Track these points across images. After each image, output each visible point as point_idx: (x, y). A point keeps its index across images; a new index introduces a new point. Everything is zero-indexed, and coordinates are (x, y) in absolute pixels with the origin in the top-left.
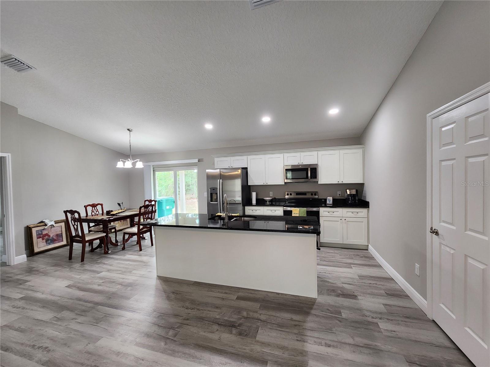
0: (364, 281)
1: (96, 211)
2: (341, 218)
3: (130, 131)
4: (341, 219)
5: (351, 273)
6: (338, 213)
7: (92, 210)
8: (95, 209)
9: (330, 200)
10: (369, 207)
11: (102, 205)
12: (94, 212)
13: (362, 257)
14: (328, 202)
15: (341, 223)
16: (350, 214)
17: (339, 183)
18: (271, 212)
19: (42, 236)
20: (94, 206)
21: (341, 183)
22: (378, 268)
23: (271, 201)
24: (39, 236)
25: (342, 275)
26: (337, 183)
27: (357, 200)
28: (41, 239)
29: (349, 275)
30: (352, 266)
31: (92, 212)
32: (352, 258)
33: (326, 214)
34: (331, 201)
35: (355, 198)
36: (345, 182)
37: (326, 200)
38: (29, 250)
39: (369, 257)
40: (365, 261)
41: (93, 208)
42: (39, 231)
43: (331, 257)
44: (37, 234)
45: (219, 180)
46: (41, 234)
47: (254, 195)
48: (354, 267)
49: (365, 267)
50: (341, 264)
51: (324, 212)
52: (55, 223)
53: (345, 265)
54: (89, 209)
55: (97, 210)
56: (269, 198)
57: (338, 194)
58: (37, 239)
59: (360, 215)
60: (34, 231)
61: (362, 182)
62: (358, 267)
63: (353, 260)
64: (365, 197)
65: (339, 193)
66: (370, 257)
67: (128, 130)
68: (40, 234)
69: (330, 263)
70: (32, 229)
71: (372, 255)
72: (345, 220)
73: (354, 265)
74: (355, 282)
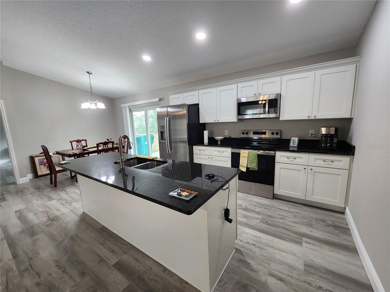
0: (310, 279)
1: (81, 146)
2: (305, 167)
3: (89, 74)
4: (305, 169)
5: (295, 255)
6: (301, 160)
7: (77, 145)
8: (79, 144)
9: (294, 142)
10: (353, 154)
11: (86, 141)
12: (78, 146)
13: (329, 226)
14: (291, 144)
15: (305, 173)
16: (321, 163)
17: (310, 118)
18: (218, 153)
19: (43, 163)
20: (78, 141)
21: (313, 118)
22: (349, 254)
23: (222, 141)
24: (41, 163)
25: (278, 256)
26: (307, 118)
27: (335, 143)
28: (43, 165)
29: (289, 259)
30: (304, 239)
31: (77, 146)
32: (311, 225)
33: (285, 160)
34: (296, 143)
35: (332, 140)
36: (319, 117)
37: (289, 141)
38: (34, 174)
39: (341, 227)
40: (332, 234)
41: (78, 143)
42: (41, 160)
43: (278, 218)
44: (40, 162)
45: (166, 118)
46: (43, 162)
47: (206, 133)
48: (306, 242)
49: (326, 247)
50: (288, 233)
51: (282, 157)
52: (53, 154)
53: (294, 235)
54: (75, 144)
55: (82, 144)
56: (221, 138)
57: (310, 134)
58: (40, 165)
59: (335, 164)
60: (36, 160)
61: (349, 117)
62: (313, 244)
63: (310, 229)
64: (351, 138)
65: (311, 132)
66: (343, 228)
67: (88, 72)
68: (41, 162)
69: (272, 228)
70: (35, 158)
71: (347, 225)
72: (311, 169)
73: (308, 240)
74: (292, 277)
